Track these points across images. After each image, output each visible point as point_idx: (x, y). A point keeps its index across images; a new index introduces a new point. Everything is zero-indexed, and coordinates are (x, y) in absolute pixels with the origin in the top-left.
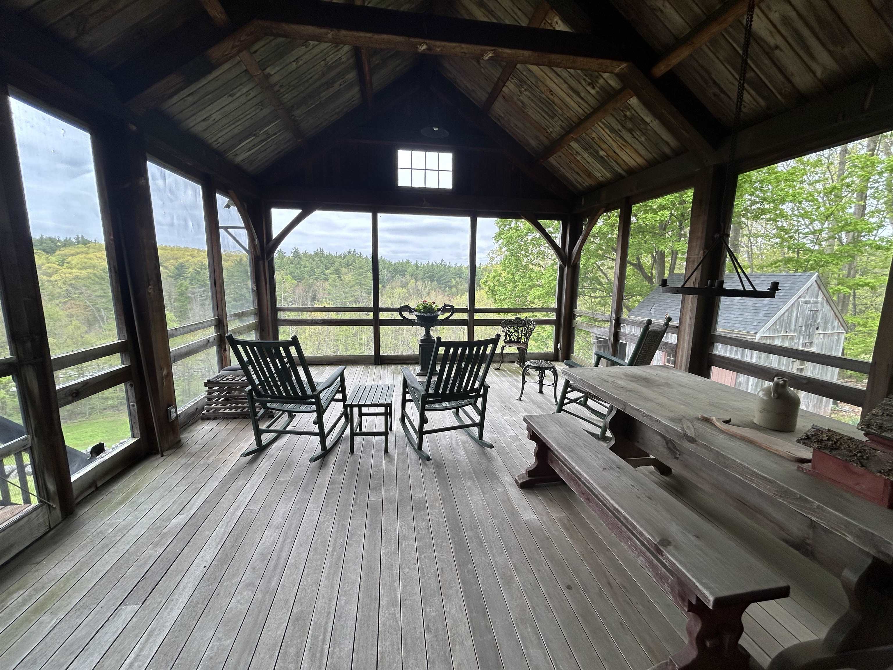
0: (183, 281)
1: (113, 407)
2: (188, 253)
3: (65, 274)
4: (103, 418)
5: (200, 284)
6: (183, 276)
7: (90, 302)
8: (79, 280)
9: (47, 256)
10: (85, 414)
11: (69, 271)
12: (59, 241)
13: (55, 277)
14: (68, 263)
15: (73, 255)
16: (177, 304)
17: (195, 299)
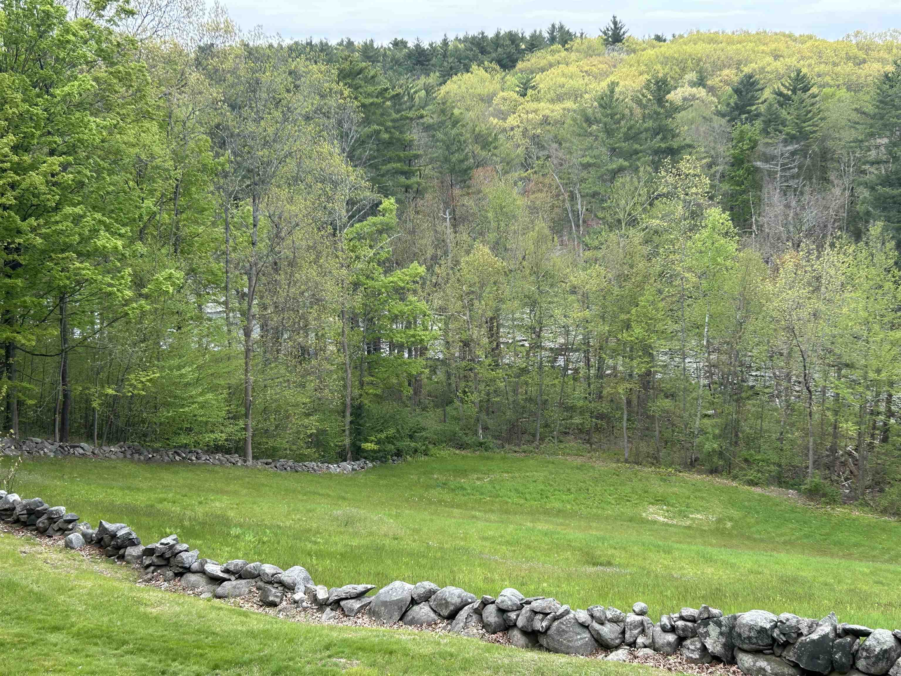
0: (747, 126)
1: (581, 431)
2: (764, 48)
3: (527, 112)
4: (564, 454)
5: (788, 134)
6: (749, 112)
7: (560, 178)
8: (548, 128)
9: (504, 74)
10: (534, 436)
11: (534, 105)
12: (523, 39)
13: (512, 121)
14: (533, 88)
15: (543, 70)
16: (726, 187)
17: (771, 174)
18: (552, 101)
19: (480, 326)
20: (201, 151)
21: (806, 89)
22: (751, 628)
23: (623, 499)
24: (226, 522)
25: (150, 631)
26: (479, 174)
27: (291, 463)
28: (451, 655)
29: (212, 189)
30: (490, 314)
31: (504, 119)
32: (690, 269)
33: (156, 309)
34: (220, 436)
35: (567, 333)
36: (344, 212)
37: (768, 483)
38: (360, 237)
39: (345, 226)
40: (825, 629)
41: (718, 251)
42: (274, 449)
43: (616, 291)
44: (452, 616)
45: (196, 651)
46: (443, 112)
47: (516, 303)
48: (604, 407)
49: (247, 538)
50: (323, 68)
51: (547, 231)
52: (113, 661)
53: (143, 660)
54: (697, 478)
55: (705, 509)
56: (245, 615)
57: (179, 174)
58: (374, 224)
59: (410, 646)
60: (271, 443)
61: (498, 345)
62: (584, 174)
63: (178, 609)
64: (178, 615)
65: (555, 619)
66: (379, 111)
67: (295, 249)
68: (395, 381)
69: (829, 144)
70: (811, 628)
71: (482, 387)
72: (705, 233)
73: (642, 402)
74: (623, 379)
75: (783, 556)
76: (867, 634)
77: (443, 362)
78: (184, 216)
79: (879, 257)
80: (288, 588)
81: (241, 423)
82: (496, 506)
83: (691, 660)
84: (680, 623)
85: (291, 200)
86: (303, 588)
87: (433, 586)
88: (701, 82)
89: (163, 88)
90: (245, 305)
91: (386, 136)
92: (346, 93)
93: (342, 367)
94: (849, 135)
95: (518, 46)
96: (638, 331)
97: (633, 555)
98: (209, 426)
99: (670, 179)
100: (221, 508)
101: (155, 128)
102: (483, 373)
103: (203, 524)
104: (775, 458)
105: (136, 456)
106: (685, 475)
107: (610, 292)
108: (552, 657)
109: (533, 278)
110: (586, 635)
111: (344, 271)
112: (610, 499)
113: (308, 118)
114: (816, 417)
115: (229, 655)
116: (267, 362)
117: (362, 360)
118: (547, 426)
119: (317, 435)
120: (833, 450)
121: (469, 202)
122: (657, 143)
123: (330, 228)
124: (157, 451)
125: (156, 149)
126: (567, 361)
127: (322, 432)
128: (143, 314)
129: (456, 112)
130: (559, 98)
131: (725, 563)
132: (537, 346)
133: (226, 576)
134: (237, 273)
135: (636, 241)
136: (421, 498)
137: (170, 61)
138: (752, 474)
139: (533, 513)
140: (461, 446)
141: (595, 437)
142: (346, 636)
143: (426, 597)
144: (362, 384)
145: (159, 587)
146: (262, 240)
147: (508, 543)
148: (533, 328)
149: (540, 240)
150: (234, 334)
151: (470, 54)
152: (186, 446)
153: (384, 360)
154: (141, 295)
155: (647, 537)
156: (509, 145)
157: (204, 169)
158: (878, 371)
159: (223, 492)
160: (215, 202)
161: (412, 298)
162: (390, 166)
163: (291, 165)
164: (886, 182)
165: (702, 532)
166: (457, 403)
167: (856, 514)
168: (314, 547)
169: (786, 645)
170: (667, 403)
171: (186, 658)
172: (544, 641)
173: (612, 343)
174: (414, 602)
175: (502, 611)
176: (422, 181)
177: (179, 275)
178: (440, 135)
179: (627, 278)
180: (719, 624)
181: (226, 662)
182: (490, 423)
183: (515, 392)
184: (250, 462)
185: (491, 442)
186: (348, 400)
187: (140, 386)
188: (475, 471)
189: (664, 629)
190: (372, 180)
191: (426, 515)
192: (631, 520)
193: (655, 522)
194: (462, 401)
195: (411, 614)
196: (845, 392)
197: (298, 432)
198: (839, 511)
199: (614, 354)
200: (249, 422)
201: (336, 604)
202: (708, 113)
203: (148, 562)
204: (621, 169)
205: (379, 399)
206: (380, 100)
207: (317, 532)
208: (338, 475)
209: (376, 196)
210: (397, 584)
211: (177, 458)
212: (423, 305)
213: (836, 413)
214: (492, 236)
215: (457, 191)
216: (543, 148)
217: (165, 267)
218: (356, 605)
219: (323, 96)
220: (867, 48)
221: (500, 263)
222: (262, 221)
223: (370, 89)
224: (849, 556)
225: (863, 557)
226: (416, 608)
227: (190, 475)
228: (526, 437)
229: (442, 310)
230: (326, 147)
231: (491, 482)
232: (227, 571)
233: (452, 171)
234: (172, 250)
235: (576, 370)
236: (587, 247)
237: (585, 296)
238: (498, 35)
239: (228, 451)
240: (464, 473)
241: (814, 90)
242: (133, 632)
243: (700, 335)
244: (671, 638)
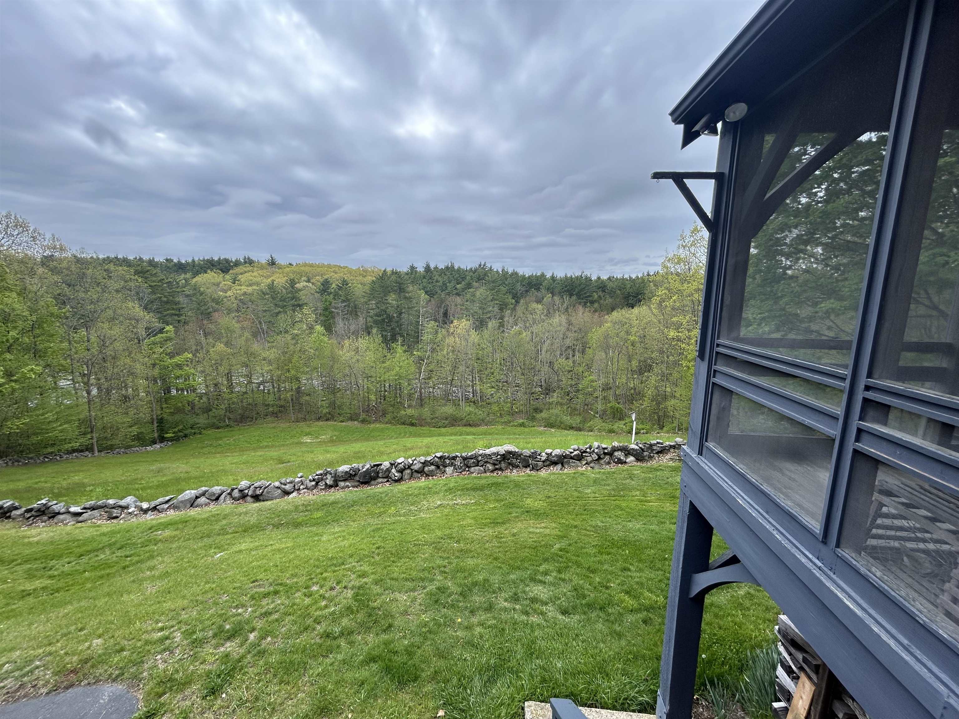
0: (327, 297)
1: (273, 413)
2: (331, 270)
3: (236, 290)
4: (266, 423)
5: (342, 300)
6: (327, 292)
7: (254, 316)
8: (246, 296)
9: (224, 275)
11: (238, 288)
12: (231, 261)
13: (229, 293)
14: (238, 280)
15: (242, 274)
16: (322, 318)
17: (338, 313)
18: (247, 286)
19: (222, 377)
20: (49, 307)
21: (347, 285)
22: (342, 472)
23: (292, 437)
24: (84, 485)
25: (33, 550)
26: (216, 315)
27: (123, 450)
28: (218, 515)
29: (58, 324)
30: (227, 372)
31: (226, 293)
32: (311, 348)
33: (24, 387)
34: (76, 445)
35: (263, 376)
36: (144, 333)
37: (348, 420)
38: (154, 343)
39: (145, 339)
40: (368, 466)
41: (321, 341)
42: (111, 445)
43: (282, 358)
44: (217, 499)
45: (66, 552)
46: (195, 289)
47: (239, 366)
48: (282, 403)
49: (97, 490)
50: (125, 268)
51: (249, 337)
52: (6, 572)
53: (29, 566)
54: (321, 423)
55: (325, 434)
56: (98, 526)
57: (34, 318)
58: (162, 337)
59: (196, 516)
60: (109, 443)
61: (232, 384)
62: (265, 314)
63: (52, 534)
64: (53, 537)
65: (265, 488)
66: (160, 289)
67: (115, 351)
68: (180, 405)
69: (356, 302)
70: (363, 467)
71: (226, 402)
72: (316, 335)
73: (297, 399)
74: (289, 391)
75: (354, 445)
76: (381, 465)
77: (205, 394)
78: (40, 338)
79: (377, 340)
80: (124, 508)
81: (89, 436)
82: (238, 449)
83: (321, 489)
84: (316, 477)
85: (111, 329)
86: (134, 506)
87: (207, 488)
88: (308, 281)
89: (19, 276)
90: (86, 379)
91: (165, 299)
92: (140, 280)
93: (150, 402)
94: (362, 300)
95: (229, 264)
96: (293, 372)
97: (298, 457)
98: (67, 441)
99: (300, 316)
100: (79, 479)
101: (14, 295)
102: (226, 396)
103: (67, 489)
104: (349, 411)
105: (16, 464)
106: (317, 423)
107: (280, 359)
108: (265, 502)
109: (245, 356)
110: (279, 491)
111: (147, 359)
112: (288, 437)
113: (117, 291)
114: (362, 395)
115: (89, 548)
116: (102, 405)
117: (161, 398)
118: (258, 413)
119: (137, 435)
120: (368, 406)
121: (212, 327)
122: (293, 302)
123: (136, 341)
124: (31, 458)
125: (17, 306)
126: (264, 387)
127: (139, 434)
128: (14, 390)
129: (202, 289)
130: (251, 285)
131: (334, 452)
132: (250, 382)
133: (84, 511)
134: (79, 364)
135: (289, 338)
136: (199, 453)
137: (22, 262)
138: (341, 418)
139: (255, 449)
140: (218, 428)
141: (279, 415)
142: (160, 521)
143: (203, 494)
144: (162, 409)
145: (39, 526)
146: (94, 348)
147: (244, 463)
148: (247, 376)
149: (247, 340)
150: (79, 394)
151: (207, 266)
152: (52, 453)
153: (173, 396)
154: (11, 381)
155: (304, 449)
156: (229, 303)
157: (52, 315)
158: (380, 378)
159: (79, 471)
160: (61, 331)
161: (185, 368)
162: (168, 312)
163: (110, 312)
164: (376, 315)
165: (324, 442)
166: (214, 410)
167: (378, 425)
168: (140, 486)
169: (355, 475)
170: (307, 398)
171: (60, 557)
172: (261, 498)
173: (283, 378)
174: (197, 497)
175: (241, 491)
176: (187, 318)
177: (39, 369)
178: (194, 299)
179: (286, 353)
180: (331, 474)
181: (87, 551)
182: (231, 416)
183: (242, 402)
184: (96, 454)
185: (232, 423)
186: (155, 417)
187: (15, 427)
188: (226, 437)
189: (310, 481)
190: (160, 318)
191: (202, 460)
192: (297, 443)
193: (307, 442)
194: (216, 409)
195: (196, 503)
196: (370, 386)
197: (126, 435)
198: (372, 426)
199: (284, 382)
200: (94, 435)
201: (155, 509)
202: (312, 292)
203: (28, 516)
204: (280, 312)
205: (172, 414)
206: (160, 284)
207: (142, 479)
208: (152, 451)
209: (161, 325)
210: (188, 492)
211: (46, 460)
212: (192, 371)
213: (368, 393)
214: (224, 340)
215: (205, 322)
216: (245, 304)
217: (28, 365)
218: (166, 506)
219: (126, 282)
220: (366, 271)
221: (229, 351)
222: (93, 338)
223: (154, 279)
224: (377, 440)
225: (381, 440)
226: (199, 500)
227: (56, 466)
228: (249, 419)
229: (203, 372)
230: (130, 304)
231: (234, 440)
232: (85, 508)
233: (202, 314)
234: (32, 355)
235: (269, 390)
236: (269, 342)
237: (270, 361)
238: (219, 259)
239: (82, 451)
240: (221, 438)
241: (350, 285)
242: (20, 554)
243: (317, 372)
244: (313, 483)
